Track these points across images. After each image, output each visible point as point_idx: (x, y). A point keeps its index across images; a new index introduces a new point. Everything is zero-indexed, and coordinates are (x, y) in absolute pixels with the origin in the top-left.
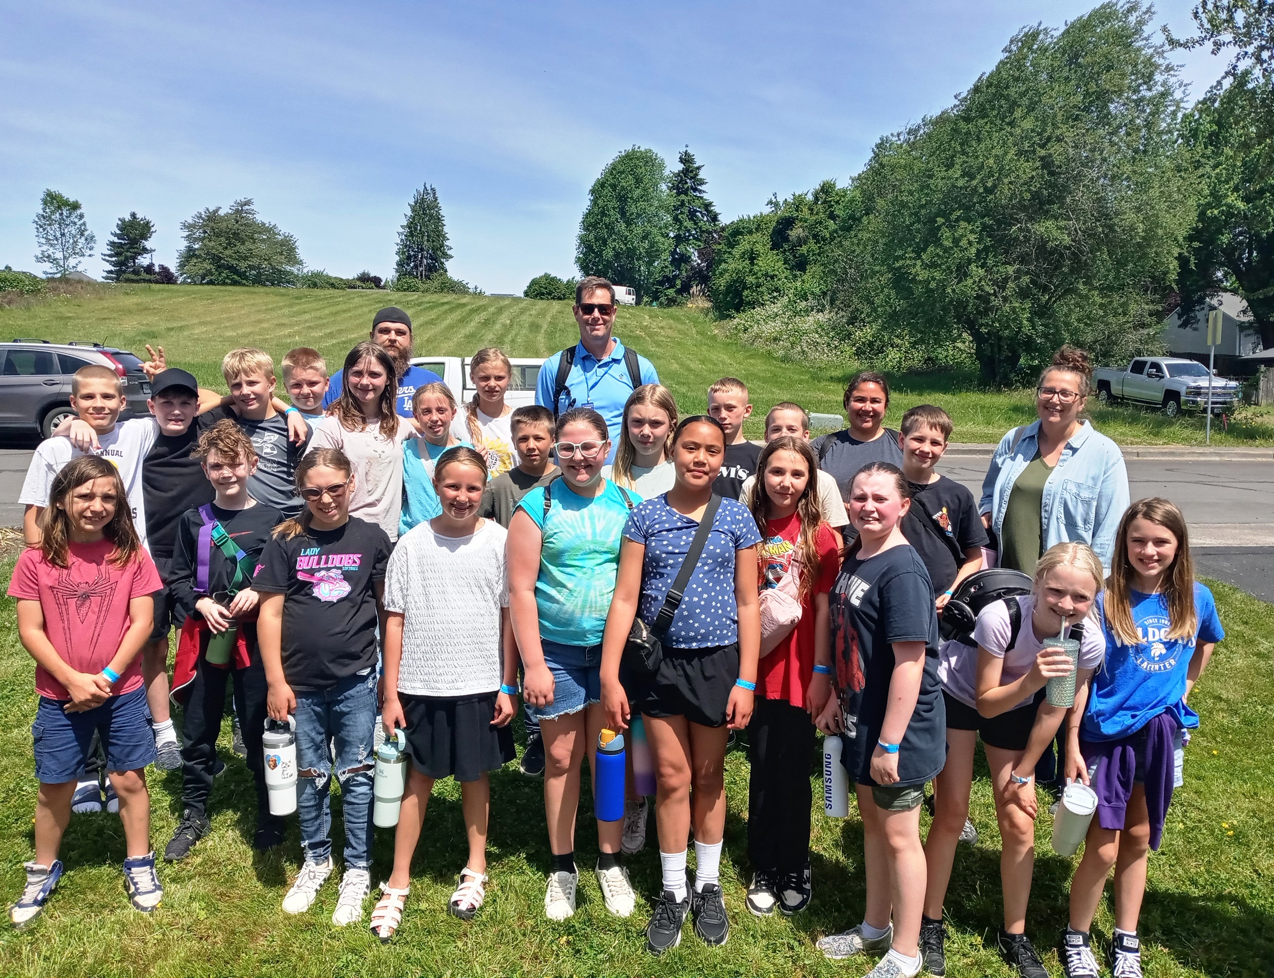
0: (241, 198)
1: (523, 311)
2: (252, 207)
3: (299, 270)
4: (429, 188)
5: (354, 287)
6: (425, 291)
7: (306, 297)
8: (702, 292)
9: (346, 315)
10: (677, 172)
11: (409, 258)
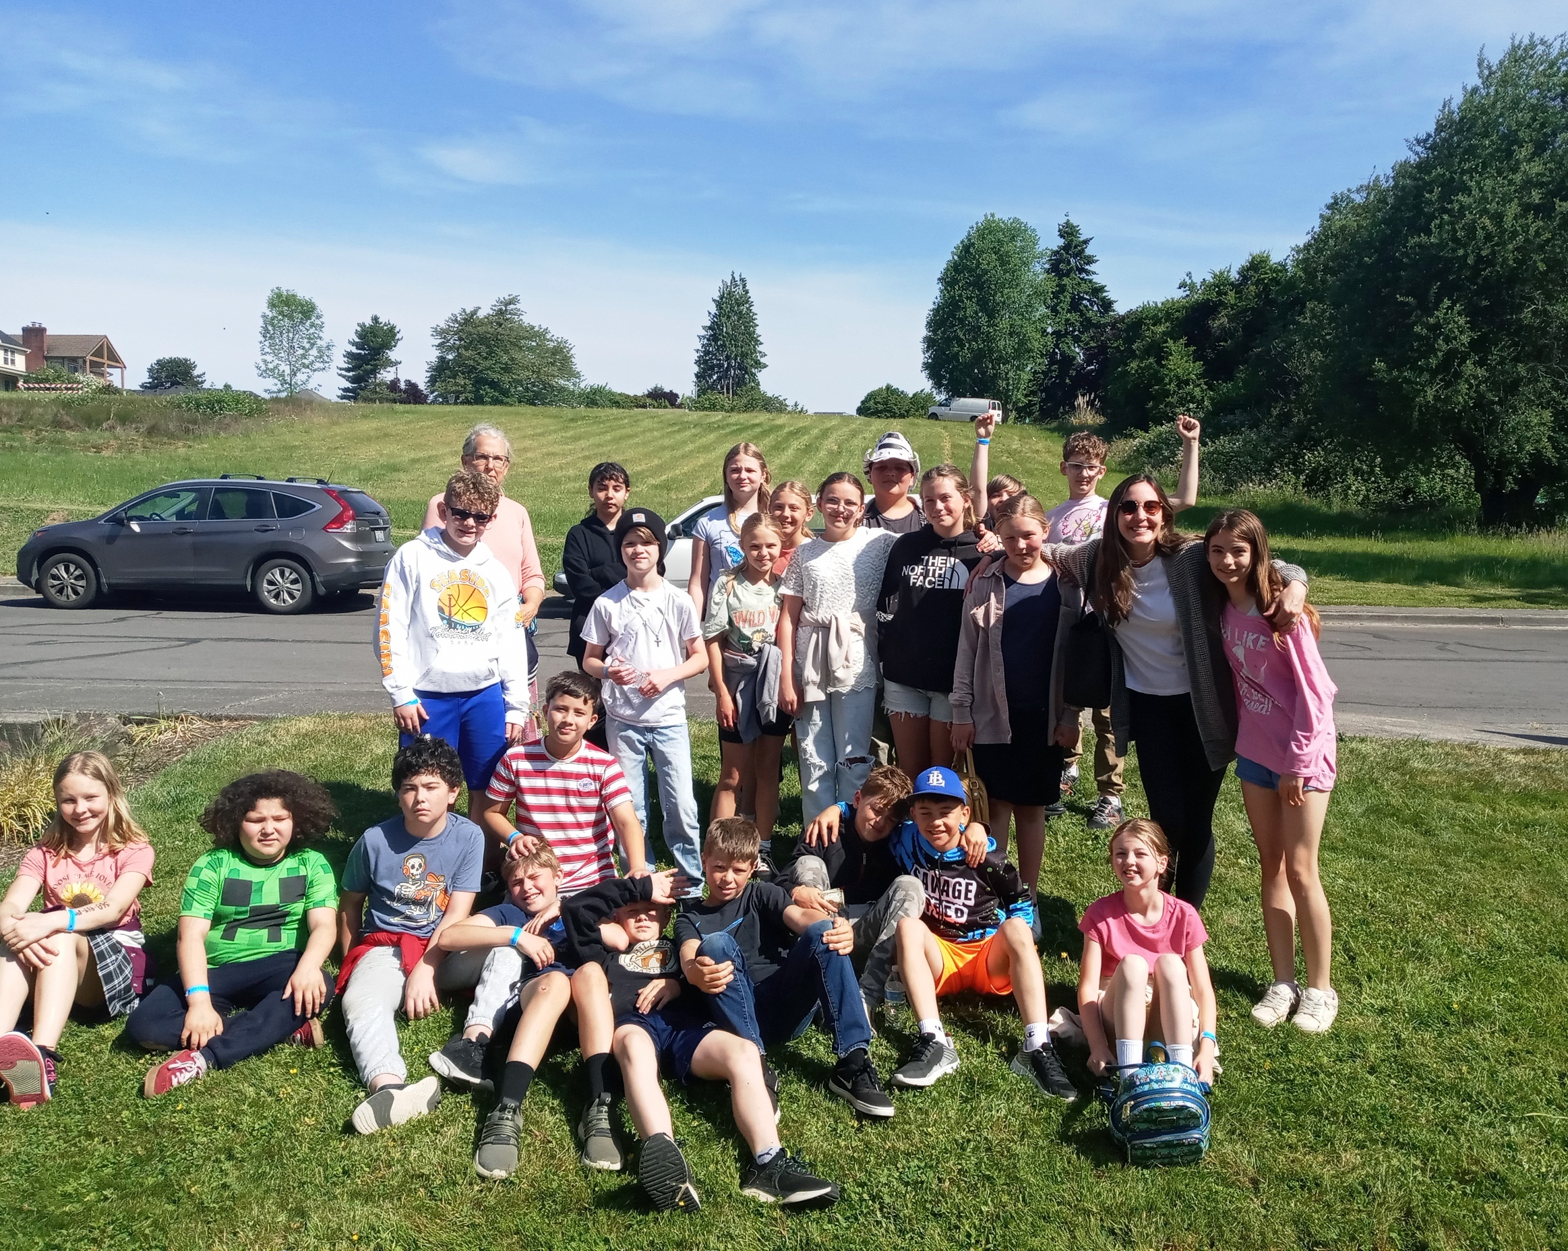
0: (504, 295)
1: (854, 434)
2: (518, 306)
3: (574, 385)
4: (737, 278)
5: (644, 406)
6: (732, 410)
7: (583, 418)
8: (1090, 403)
9: (631, 442)
10: (1056, 248)
11: (712, 368)
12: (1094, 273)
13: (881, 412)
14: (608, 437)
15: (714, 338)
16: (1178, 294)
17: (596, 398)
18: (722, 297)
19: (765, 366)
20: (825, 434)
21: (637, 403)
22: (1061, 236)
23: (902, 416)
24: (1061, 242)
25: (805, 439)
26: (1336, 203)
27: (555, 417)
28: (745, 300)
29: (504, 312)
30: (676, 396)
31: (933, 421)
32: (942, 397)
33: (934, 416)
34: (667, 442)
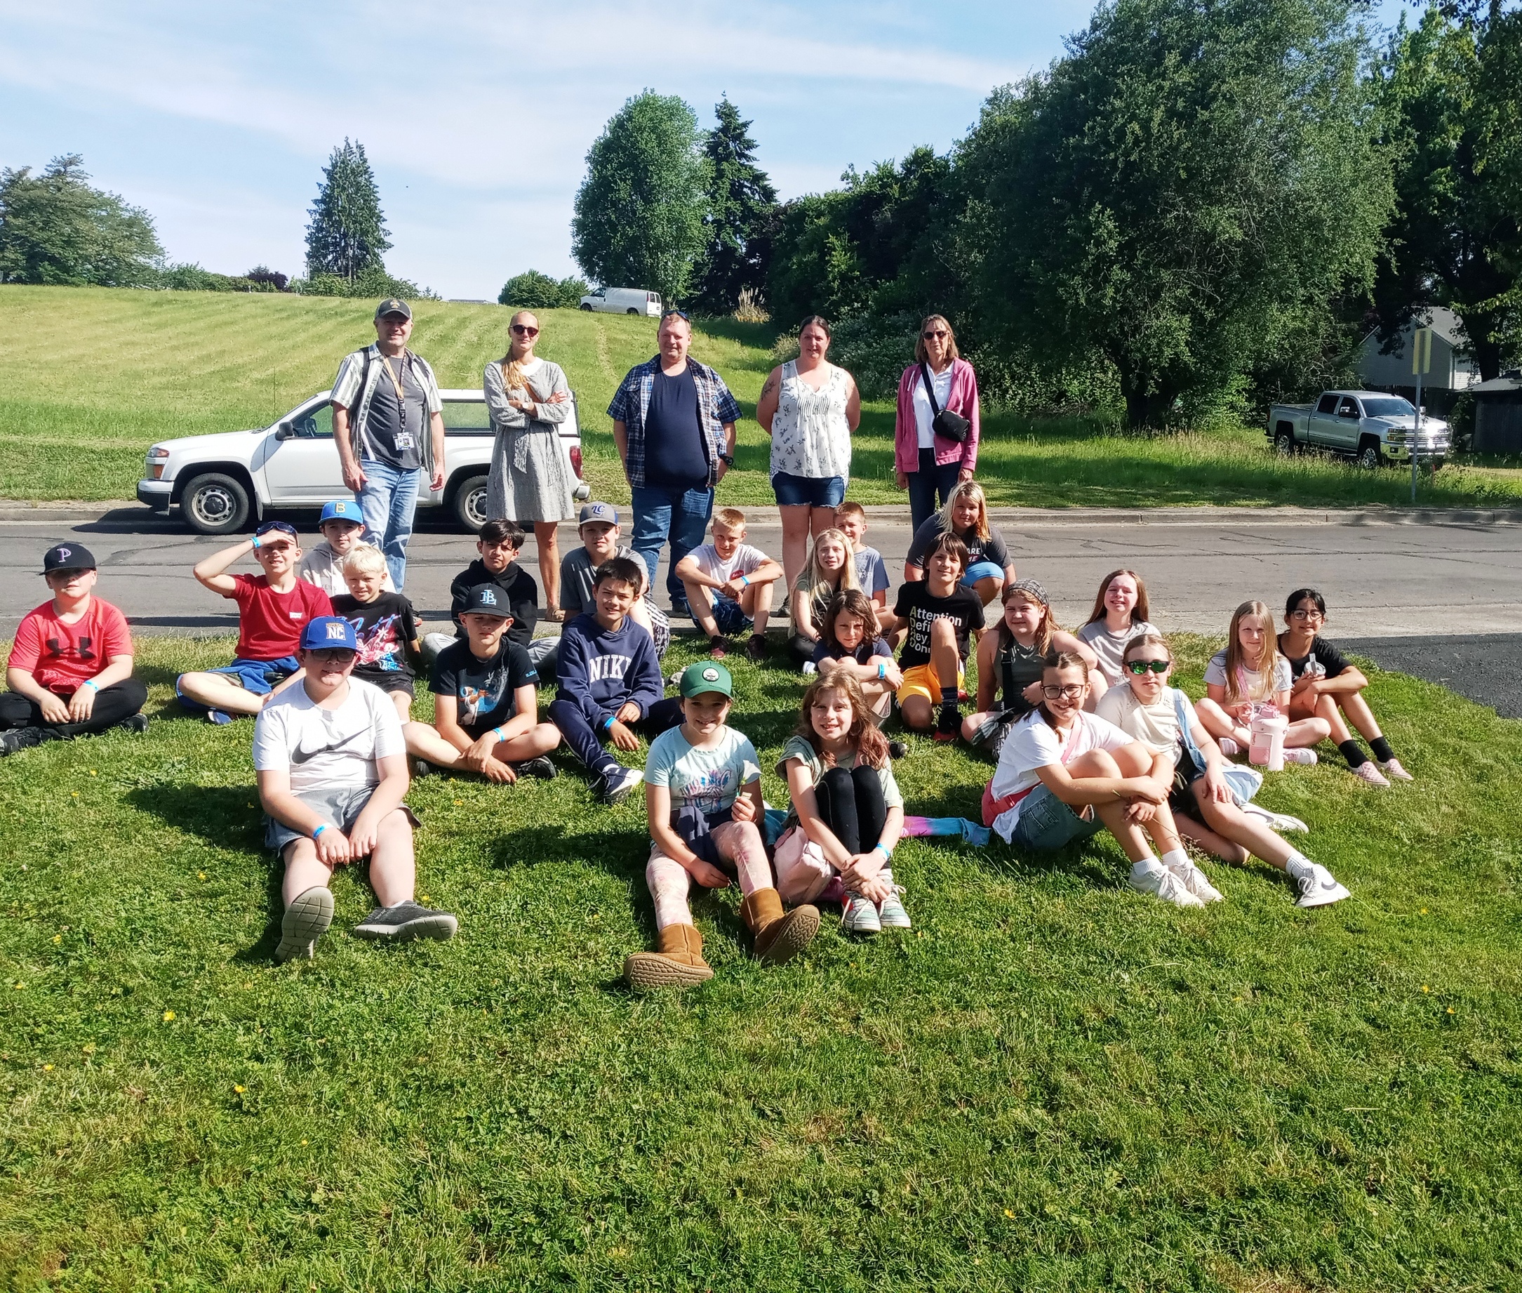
0: (63, 154)
2: (81, 167)
3: (157, 263)
4: (353, 145)
5: (245, 289)
6: (352, 295)
7: (169, 302)
8: (755, 299)
9: (229, 330)
10: (713, 130)
11: (326, 246)
12: (755, 159)
13: (527, 300)
14: (202, 324)
15: (327, 214)
16: (841, 187)
17: (182, 280)
18: (334, 166)
19: (390, 246)
20: (463, 323)
21: (237, 285)
22: (719, 117)
23: (551, 306)
24: (719, 123)
25: (439, 329)
26: (995, 98)
27: (135, 300)
28: (362, 169)
29: (62, 171)
30: (284, 278)
31: (586, 312)
32: (593, 286)
33: (587, 307)
34: (274, 330)
